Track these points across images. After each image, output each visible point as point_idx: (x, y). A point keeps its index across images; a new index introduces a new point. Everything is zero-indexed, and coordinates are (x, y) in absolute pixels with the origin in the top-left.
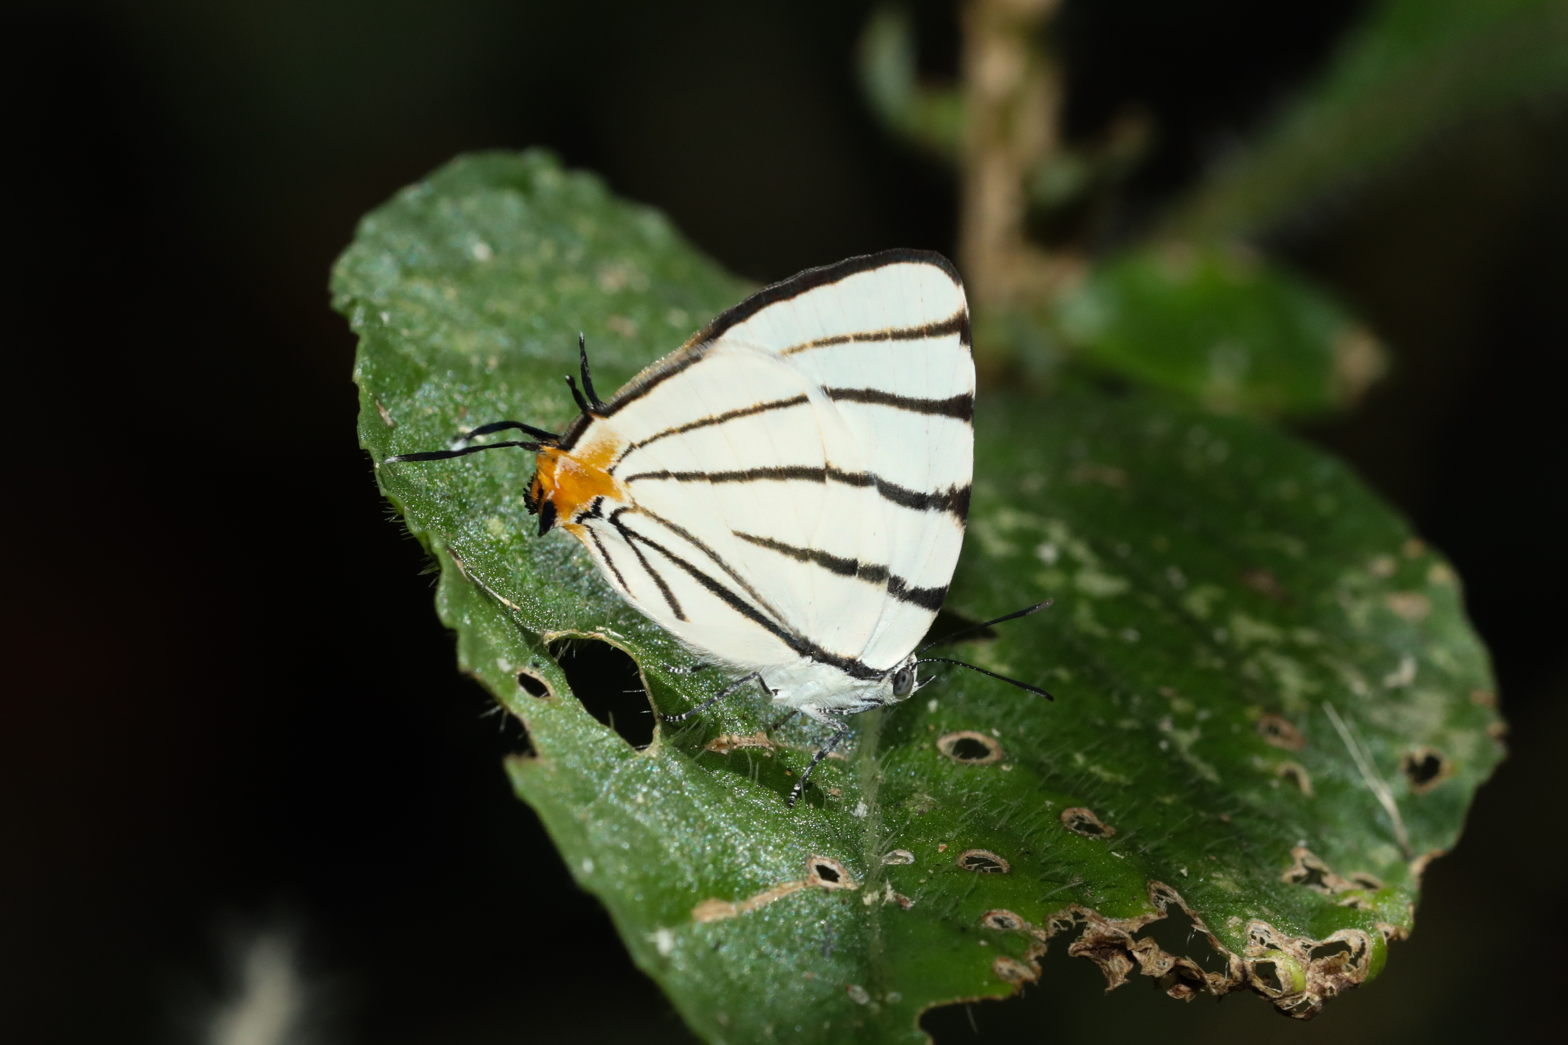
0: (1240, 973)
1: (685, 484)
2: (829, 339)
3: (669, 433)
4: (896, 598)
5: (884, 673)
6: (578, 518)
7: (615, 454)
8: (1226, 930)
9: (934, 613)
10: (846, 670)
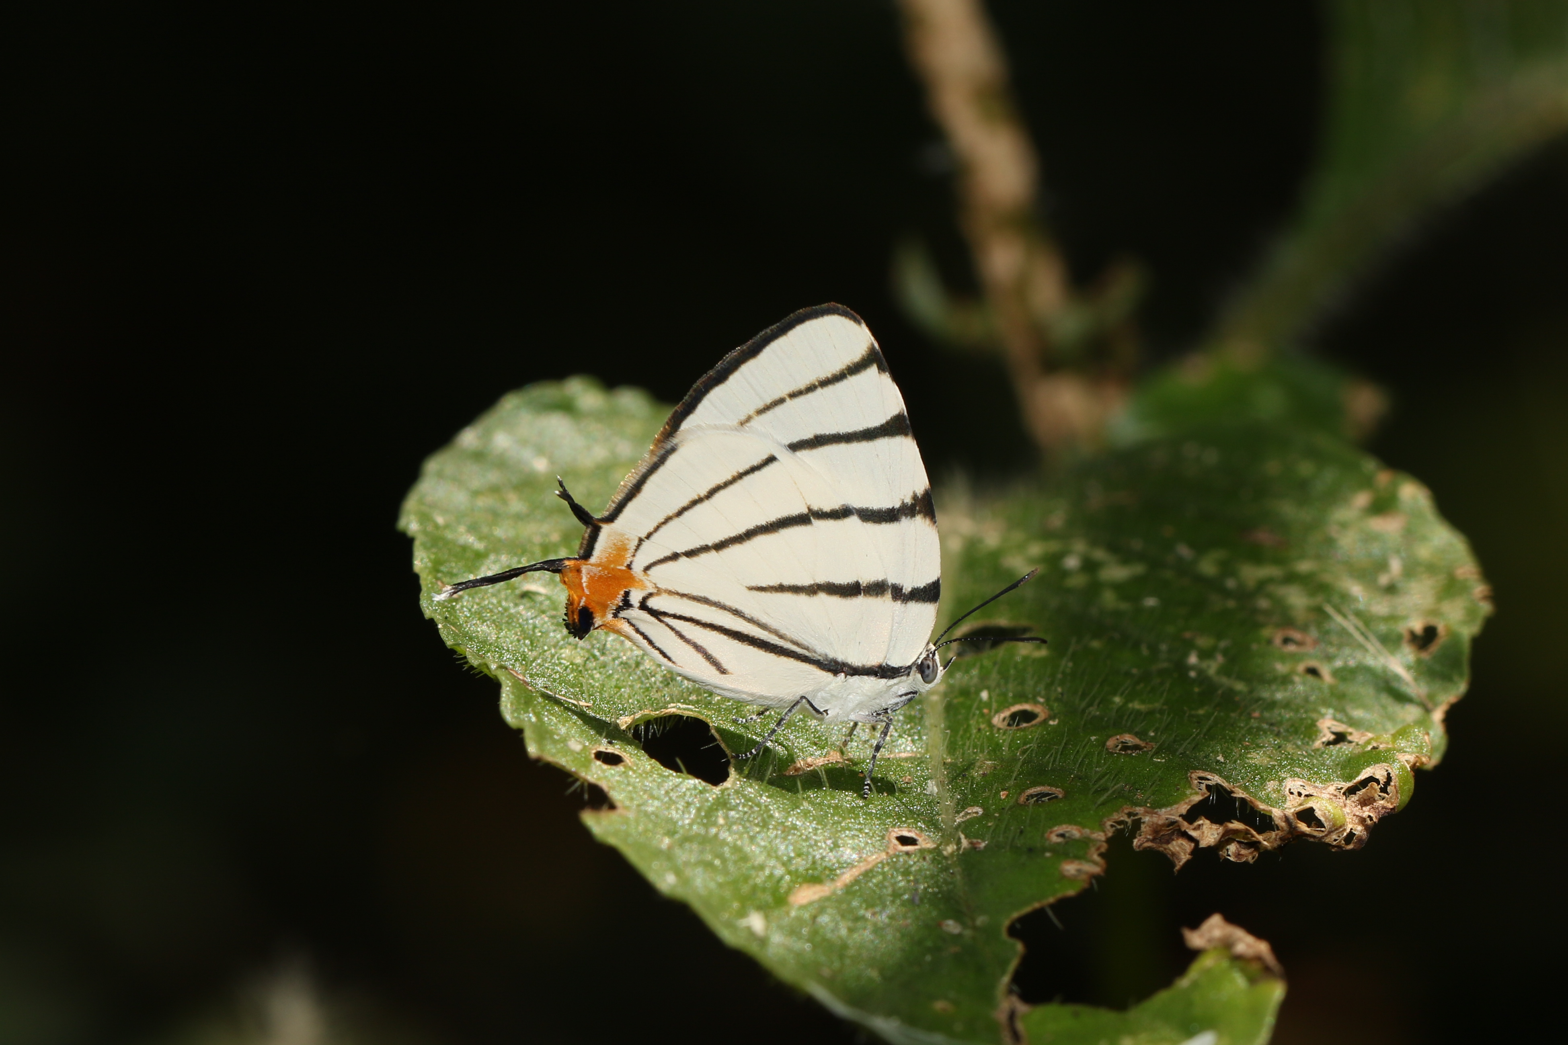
0: (1284, 822)
1: (696, 559)
2: (768, 404)
3: (668, 520)
4: (899, 602)
5: (910, 667)
6: (613, 614)
7: (628, 551)
8: (1266, 793)
9: (936, 604)
10: (876, 675)
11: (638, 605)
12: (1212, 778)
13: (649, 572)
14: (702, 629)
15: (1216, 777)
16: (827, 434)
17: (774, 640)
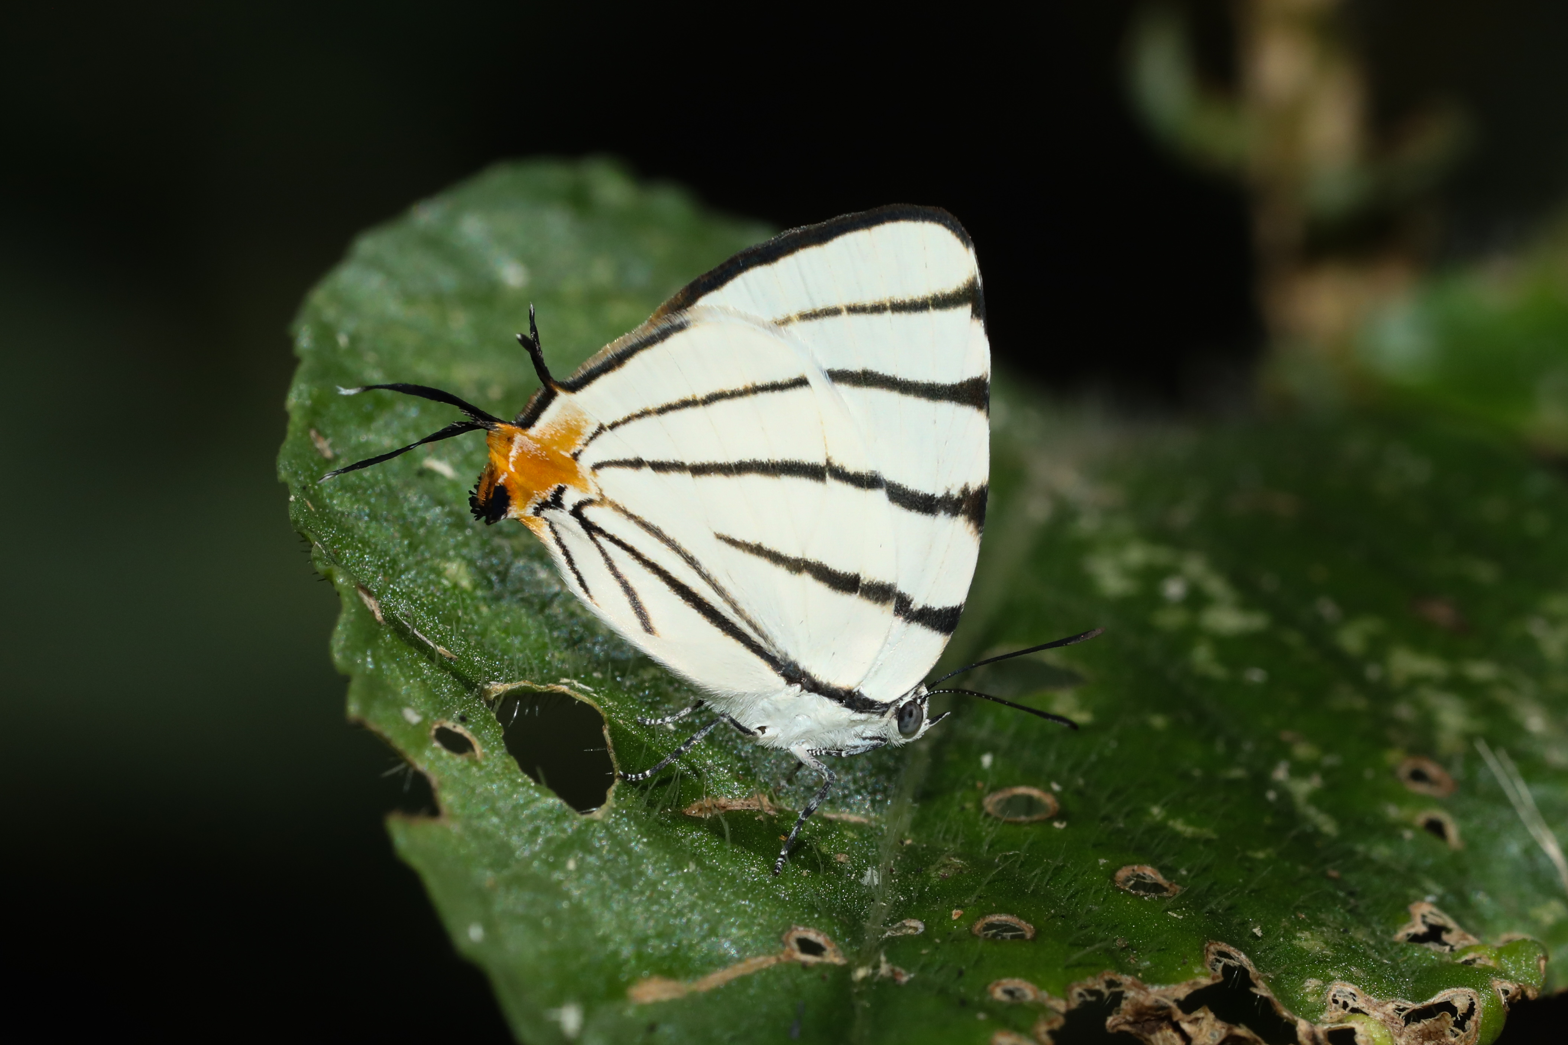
0: (1310, 1041)
1: (662, 476)
2: (818, 310)
3: (644, 414)
4: (901, 618)
5: (887, 706)
6: (536, 509)
7: (581, 436)
8: (1300, 995)
9: (947, 637)
10: (841, 702)
11: (571, 508)
12: (1237, 956)
13: (598, 472)
14: (641, 566)
15: (1243, 956)
16: (881, 373)
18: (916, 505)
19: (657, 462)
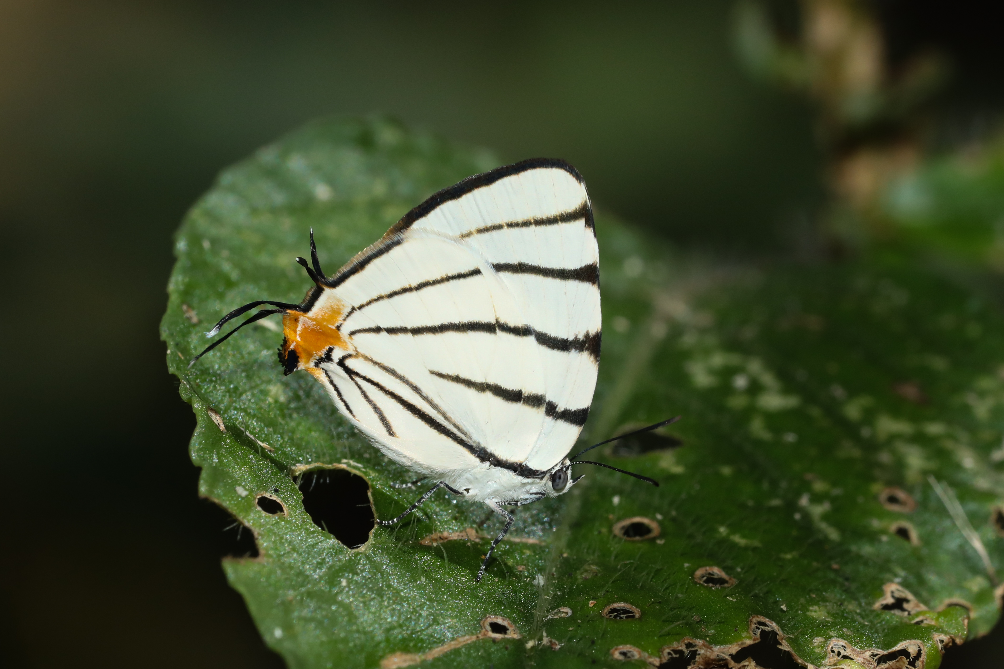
1: (394, 336)
2: (488, 226)
3: (380, 298)
4: (550, 417)
5: (545, 473)
6: (315, 362)
7: (341, 315)
8: (810, 648)
9: (580, 428)
10: (515, 471)
11: (338, 361)
12: (770, 624)
13: (353, 337)
14: (384, 394)
15: (774, 624)
16: (530, 264)
17: (440, 419)
18: (557, 346)
19: (390, 328)
